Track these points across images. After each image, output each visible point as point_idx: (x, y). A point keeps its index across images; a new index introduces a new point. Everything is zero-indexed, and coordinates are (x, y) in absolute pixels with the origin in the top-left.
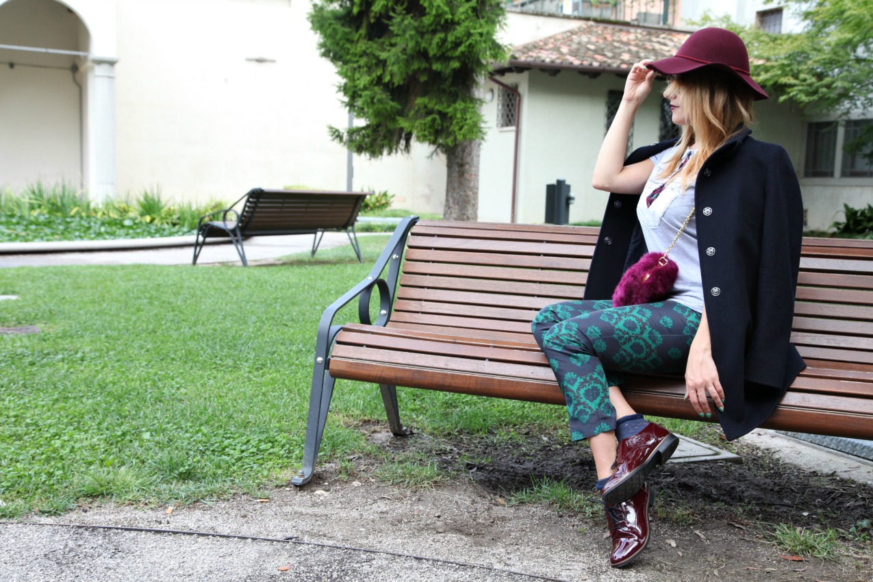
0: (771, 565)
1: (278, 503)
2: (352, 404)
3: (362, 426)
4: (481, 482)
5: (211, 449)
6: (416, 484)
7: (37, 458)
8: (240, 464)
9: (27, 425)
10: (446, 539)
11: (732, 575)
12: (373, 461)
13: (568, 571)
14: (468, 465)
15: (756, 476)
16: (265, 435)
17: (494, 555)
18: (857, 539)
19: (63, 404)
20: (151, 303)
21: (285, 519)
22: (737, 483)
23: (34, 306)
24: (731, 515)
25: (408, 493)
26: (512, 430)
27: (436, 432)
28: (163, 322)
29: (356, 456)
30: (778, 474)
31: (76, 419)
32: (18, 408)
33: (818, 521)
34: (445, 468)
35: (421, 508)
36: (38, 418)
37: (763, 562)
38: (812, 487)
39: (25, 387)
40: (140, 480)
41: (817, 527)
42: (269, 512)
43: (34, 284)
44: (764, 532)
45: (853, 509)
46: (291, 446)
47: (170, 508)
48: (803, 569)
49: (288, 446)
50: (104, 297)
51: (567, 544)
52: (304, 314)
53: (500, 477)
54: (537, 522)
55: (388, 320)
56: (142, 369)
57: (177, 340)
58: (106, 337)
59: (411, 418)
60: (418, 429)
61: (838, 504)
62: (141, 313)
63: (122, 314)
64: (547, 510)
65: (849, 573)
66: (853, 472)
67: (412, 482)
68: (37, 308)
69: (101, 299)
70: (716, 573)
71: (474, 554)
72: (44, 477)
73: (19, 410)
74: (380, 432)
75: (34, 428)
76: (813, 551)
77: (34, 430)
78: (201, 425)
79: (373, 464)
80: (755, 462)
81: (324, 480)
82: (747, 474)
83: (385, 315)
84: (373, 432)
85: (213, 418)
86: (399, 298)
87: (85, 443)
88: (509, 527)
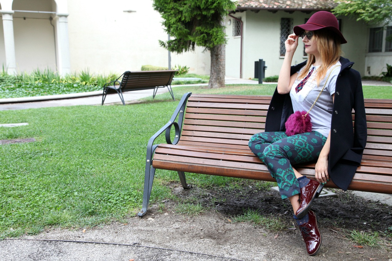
0: (349, 250)
1: (131, 225)
2: (166, 174)
3: (170, 184)
4: (221, 211)
5: (103, 200)
6: (192, 214)
7: (29, 206)
8: (115, 207)
9: (26, 190)
10: (204, 241)
11: (331, 256)
12: (174, 203)
13: (258, 257)
14: (216, 202)
15: (343, 204)
16: (127, 191)
17: (225, 249)
18: (388, 236)
19: (41, 179)
20: (83, 125)
21: (134, 233)
22: (335, 208)
23: (33, 129)
24: (331, 226)
25: (189, 218)
26: (236, 183)
27: (202, 186)
28: (87, 135)
29: (167, 200)
30: (354, 202)
31: (46, 186)
32: (22, 181)
33: (370, 227)
34: (205, 205)
35: (194, 225)
36: (30, 186)
37: (345, 249)
38: (368, 209)
39: (26, 170)
40: (72, 217)
41: (370, 230)
42: (127, 230)
43: (34, 118)
44: (346, 234)
45: (386, 220)
46: (138, 197)
47: (85, 230)
48: (363, 252)
49: (137, 197)
50: (63, 123)
51: (258, 242)
52: (148, 129)
53: (230, 208)
54: (245, 231)
55: (179, 140)
56: (76, 159)
57: (93, 143)
58: (63, 143)
59: (191, 179)
60: (195, 185)
61: (380, 217)
62: (78, 130)
63: (70, 131)
64: (250, 225)
65: (384, 253)
66: (387, 201)
67: (190, 213)
68: (35, 129)
69: (61, 124)
70: (324, 255)
71: (216, 249)
72: (31, 216)
73: (23, 182)
74: (178, 187)
75: (28, 191)
76: (368, 243)
77: (28, 192)
78: (100, 187)
79: (174, 205)
80: (343, 196)
81: (152, 213)
82: (340, 203)
83: (177, 137)
84: (175, 187)
85: (105, 184)
86: (184, 130)
87: (50, 198)
88: (232, 234)
